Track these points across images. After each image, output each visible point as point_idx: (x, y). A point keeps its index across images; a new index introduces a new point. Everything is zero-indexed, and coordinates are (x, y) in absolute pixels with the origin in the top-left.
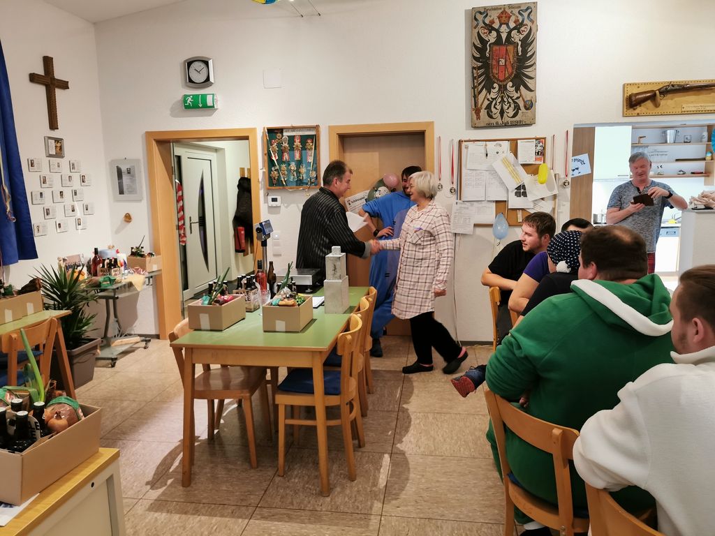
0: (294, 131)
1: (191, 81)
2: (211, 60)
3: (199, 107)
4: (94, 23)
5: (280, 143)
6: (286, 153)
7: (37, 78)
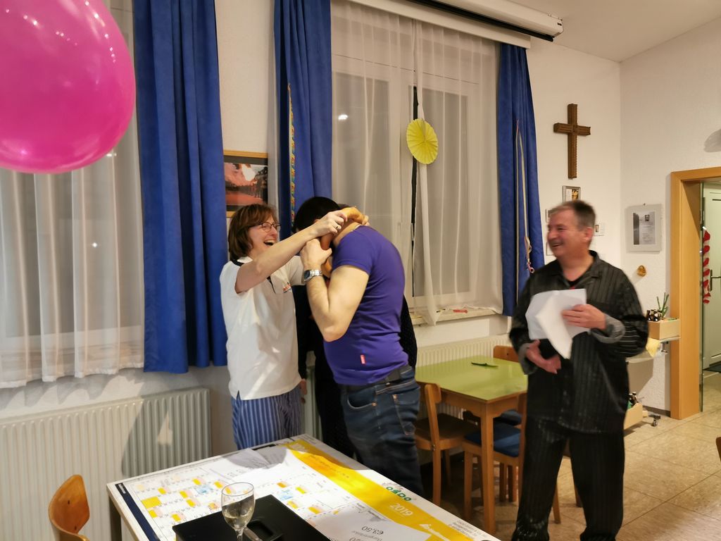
4: (620, 62)
7: (560, 128)
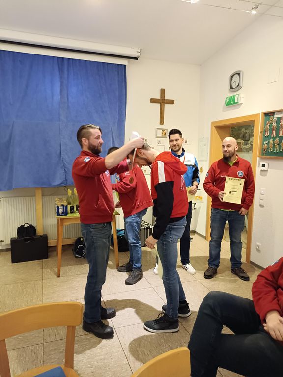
1: (232, 88)
2: (242, 72)
3: (231, 104)
4: (201, 65)
5: (271, 124)
6: (274, 131)
7: (153, 101)
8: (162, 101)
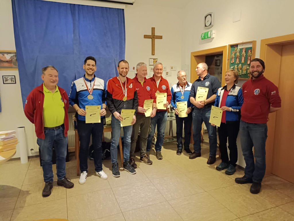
0: (242, 45)
1: (206, 26)
2: (213, 14)
3: (206, 38)
5: (235, 53)
6: (238, 59)
7: (146, 37)
8: (153, 37)
